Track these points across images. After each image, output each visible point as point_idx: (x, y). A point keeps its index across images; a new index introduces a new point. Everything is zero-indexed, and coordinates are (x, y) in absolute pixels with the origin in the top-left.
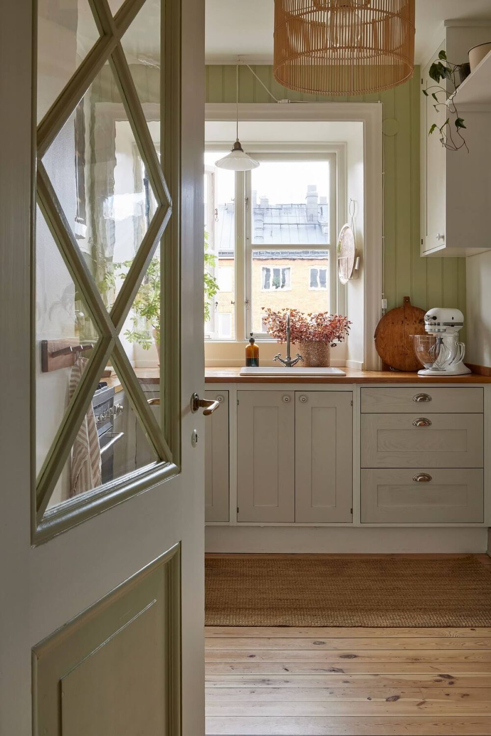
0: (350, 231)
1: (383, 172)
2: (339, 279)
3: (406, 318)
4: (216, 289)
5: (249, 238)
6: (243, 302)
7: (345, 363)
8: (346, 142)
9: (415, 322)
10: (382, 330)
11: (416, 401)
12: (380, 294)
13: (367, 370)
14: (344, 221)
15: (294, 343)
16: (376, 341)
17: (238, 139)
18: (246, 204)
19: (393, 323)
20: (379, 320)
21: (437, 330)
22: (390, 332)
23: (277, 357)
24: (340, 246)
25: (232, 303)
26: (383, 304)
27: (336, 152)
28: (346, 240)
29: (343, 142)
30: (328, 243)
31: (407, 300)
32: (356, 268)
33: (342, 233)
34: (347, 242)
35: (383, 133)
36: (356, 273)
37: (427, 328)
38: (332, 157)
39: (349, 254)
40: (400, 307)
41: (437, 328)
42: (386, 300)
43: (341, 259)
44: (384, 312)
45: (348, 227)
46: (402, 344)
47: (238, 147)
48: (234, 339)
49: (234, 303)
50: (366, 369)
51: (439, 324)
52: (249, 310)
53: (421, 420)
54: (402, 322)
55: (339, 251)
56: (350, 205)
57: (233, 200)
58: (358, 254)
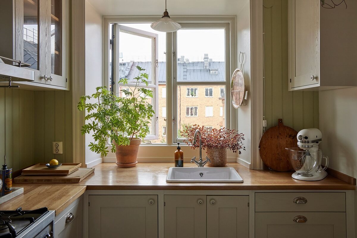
0: (240, 73)
1: (263, 32)
2: (232, 105)
3: (280, 134)
4: (152, 114)
5: (175, 78)
6: (172, 119)
7: (236, 159)
8: (236, 16)
9: (286, 136)
10: (264, 143)
11: (296, 203)
12: (262, 117)
13: (253, 170)
14: (235, 66)
15: (204, 149)
16: (260, 150)
17: (166, 10)
18: (174, 56)
19: (271, 138)
20: (261, 136)
21: (306, 146)
22: (269, 144)
23: (193, 159)
24: (232, 82)
25: (165, 120)
26: (264, 123)
27: (230, 22)
28: (237, 79)
29: (233, 16)
30: (224, 80)
31: (280, 121)
32: (246, 98)
33: (234, 74)
34: (238, 81)
35: (263, 6)
36: (245, 103)
37: (299, 144)
38: (226, 26)
39: (240, 89)
40: (276, 126)
41: (307, 145)
42: (266, 121)
43: (234, 92)
44: (264, 129)
45: (238, 71)
46: (278, 152)
47: (166, 15)
48: (166, 143)
49: (166, 120)
50: (252, 168)
51: (308, 142)
52: (175, 125)
53: (300, 217)
54: (278, 137)
55: (232, 86)
56: (239, 56)
57: (165, 53)
58: (247, 89)
